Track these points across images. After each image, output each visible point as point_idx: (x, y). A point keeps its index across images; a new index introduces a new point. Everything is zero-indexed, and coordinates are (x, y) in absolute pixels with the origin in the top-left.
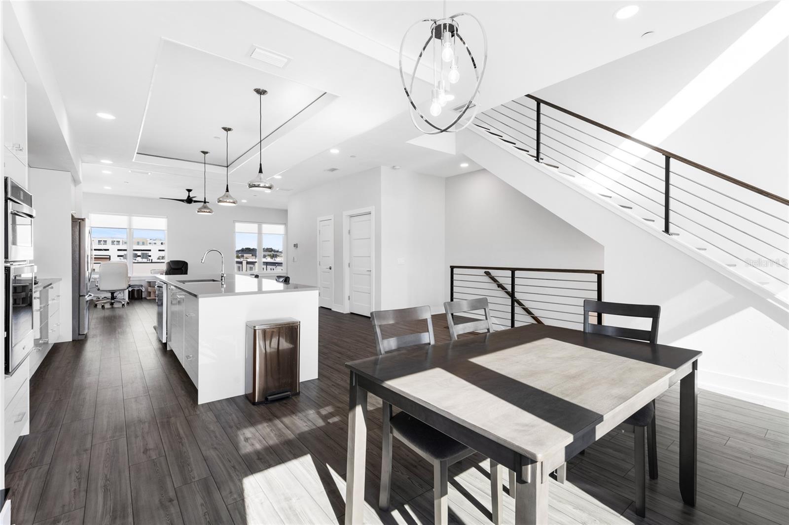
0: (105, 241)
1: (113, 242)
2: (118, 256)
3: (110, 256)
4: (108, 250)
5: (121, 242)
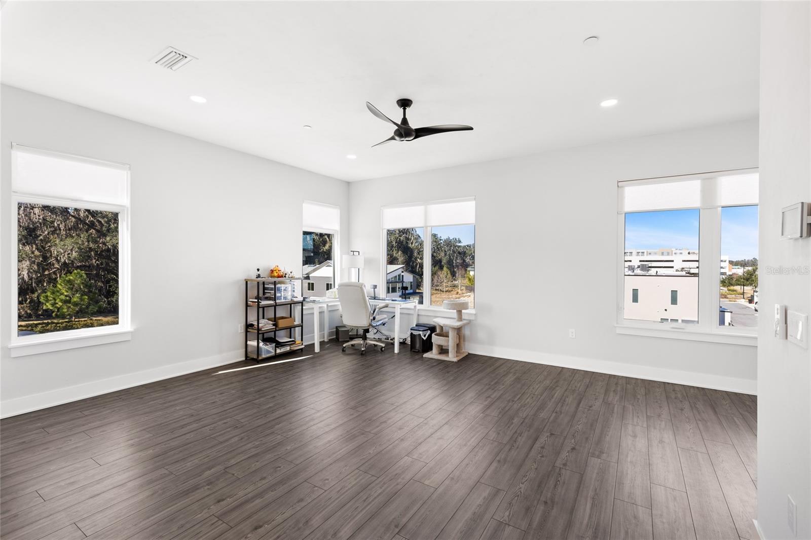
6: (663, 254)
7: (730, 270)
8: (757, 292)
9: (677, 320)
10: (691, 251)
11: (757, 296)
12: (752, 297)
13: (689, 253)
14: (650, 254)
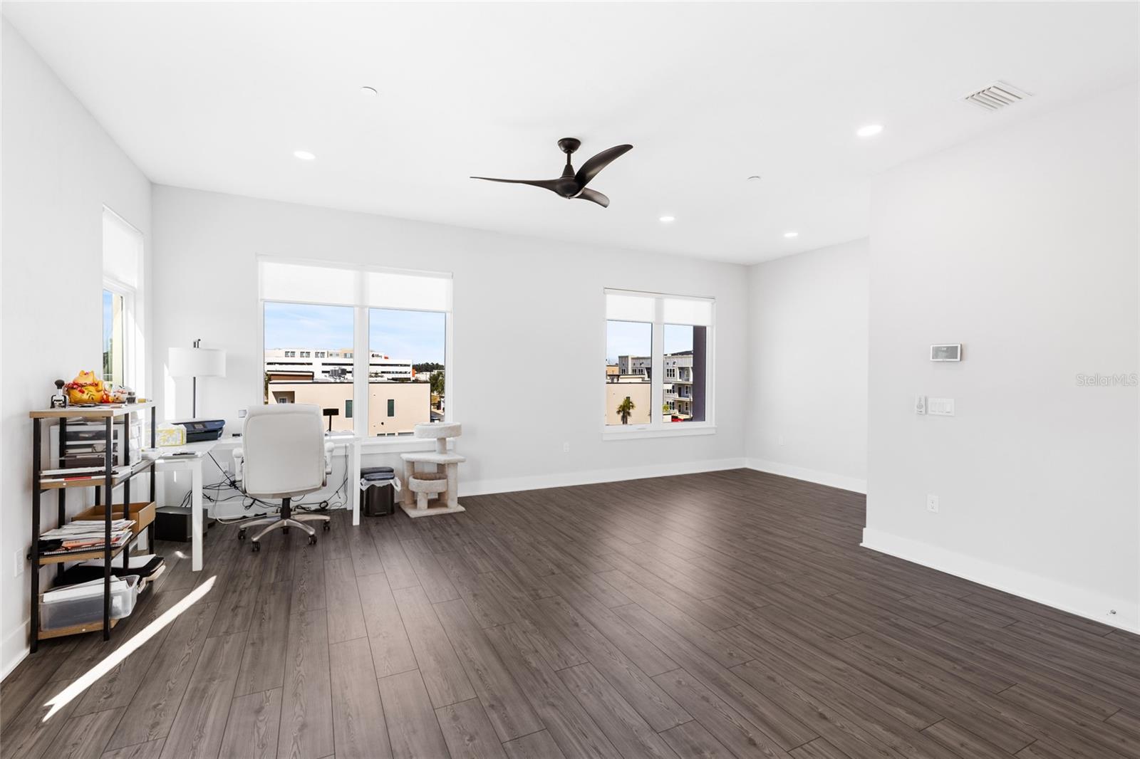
0: (308, 353)
1: (317, 354)
2: (323, 372)
3: (313, 373)
4: (311, 364)
5: (326, 354)
6: (345, 355)
7: (413, 376)
8: (443, 397)
9: (394, 434)
10: (375, 353)
11: (444, 402)
12: (439, 402)
13: (373, 356)
14: (331, 355)
